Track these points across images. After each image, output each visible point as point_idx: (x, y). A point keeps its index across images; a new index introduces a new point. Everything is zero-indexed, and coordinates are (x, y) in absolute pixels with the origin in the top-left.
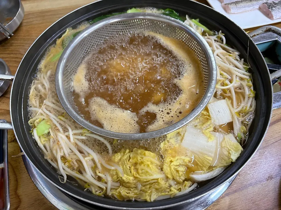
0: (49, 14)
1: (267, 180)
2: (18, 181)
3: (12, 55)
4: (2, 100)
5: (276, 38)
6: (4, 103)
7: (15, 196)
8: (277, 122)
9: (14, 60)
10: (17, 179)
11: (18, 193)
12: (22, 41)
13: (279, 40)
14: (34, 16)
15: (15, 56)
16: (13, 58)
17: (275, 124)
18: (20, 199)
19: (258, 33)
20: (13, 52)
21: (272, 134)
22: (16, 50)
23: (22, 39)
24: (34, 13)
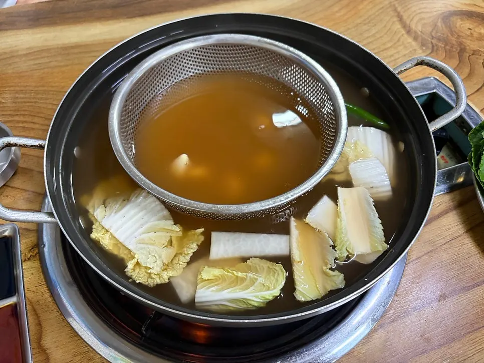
0: (76, 51)
1: (439, 301)
2: (43, 325)
3: (16, 118)
4: (4, 193)
5: (434, 90)
6: (7, 196)
7: (37, 350)
8: (445, 214)
9: (21, 125)
10: (39, 321)
11: (44, 345)
12: (33, 94)
13: (438, 92)
14: (50, 55)
15: (22, 119)
16: (18, 122)
17: (443, 217)
18: (47, 354)
19: (405, 68)
20: (19, 113)
21: (439, 232)
22: (24, 109)
23: (32, 92)
24: (50, 49)
